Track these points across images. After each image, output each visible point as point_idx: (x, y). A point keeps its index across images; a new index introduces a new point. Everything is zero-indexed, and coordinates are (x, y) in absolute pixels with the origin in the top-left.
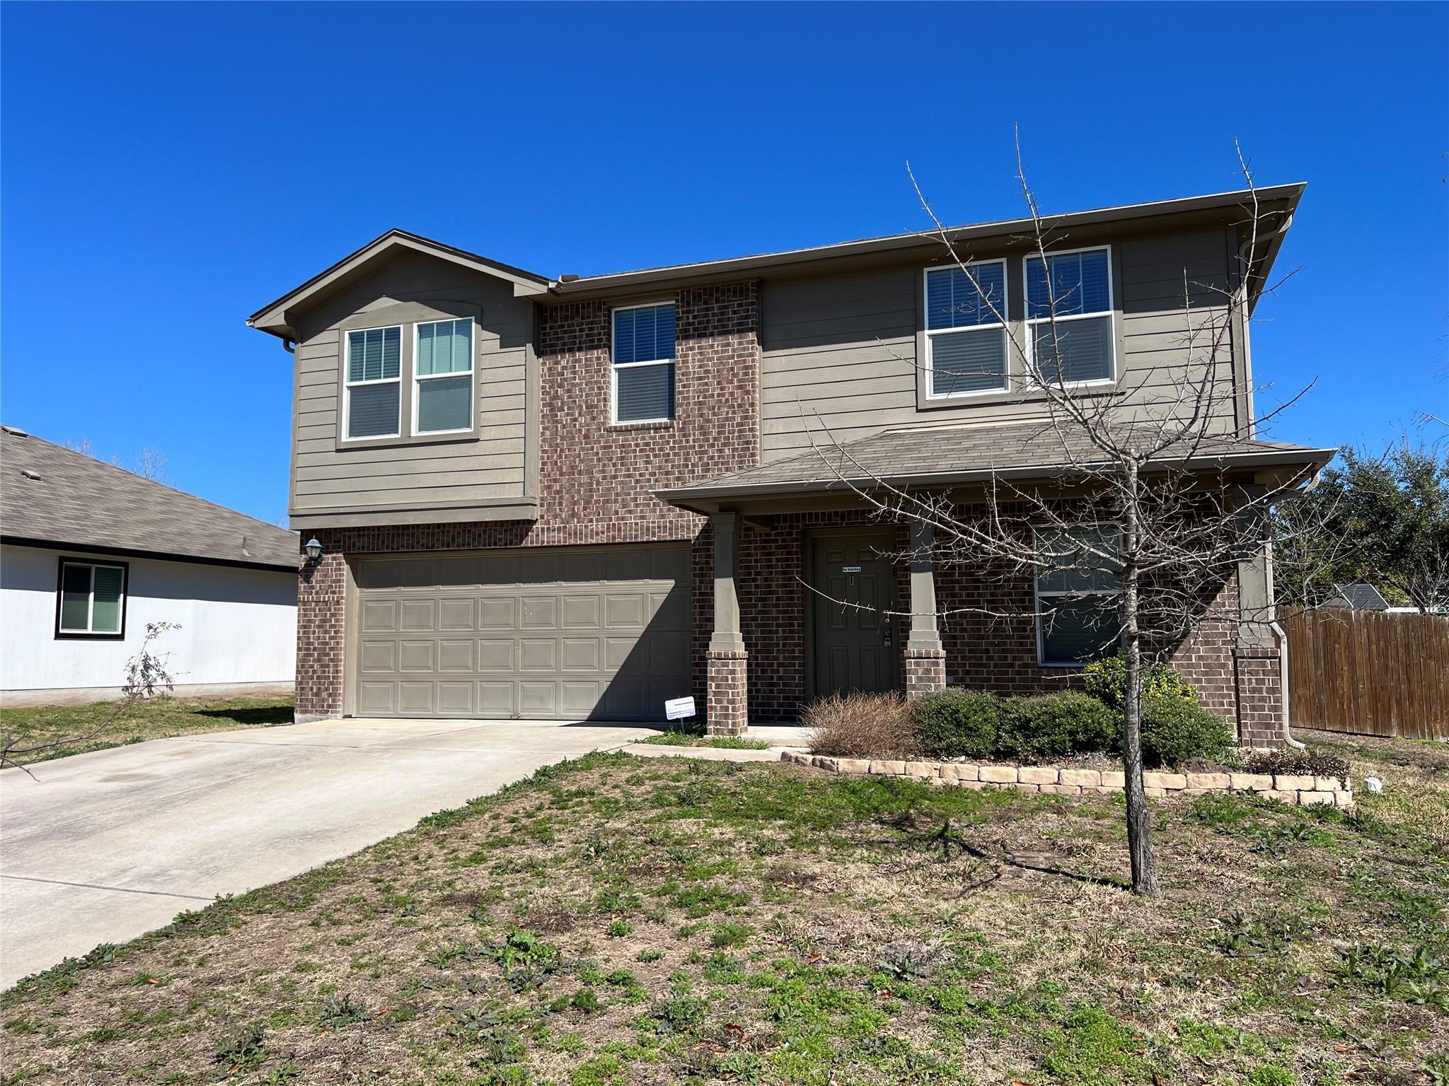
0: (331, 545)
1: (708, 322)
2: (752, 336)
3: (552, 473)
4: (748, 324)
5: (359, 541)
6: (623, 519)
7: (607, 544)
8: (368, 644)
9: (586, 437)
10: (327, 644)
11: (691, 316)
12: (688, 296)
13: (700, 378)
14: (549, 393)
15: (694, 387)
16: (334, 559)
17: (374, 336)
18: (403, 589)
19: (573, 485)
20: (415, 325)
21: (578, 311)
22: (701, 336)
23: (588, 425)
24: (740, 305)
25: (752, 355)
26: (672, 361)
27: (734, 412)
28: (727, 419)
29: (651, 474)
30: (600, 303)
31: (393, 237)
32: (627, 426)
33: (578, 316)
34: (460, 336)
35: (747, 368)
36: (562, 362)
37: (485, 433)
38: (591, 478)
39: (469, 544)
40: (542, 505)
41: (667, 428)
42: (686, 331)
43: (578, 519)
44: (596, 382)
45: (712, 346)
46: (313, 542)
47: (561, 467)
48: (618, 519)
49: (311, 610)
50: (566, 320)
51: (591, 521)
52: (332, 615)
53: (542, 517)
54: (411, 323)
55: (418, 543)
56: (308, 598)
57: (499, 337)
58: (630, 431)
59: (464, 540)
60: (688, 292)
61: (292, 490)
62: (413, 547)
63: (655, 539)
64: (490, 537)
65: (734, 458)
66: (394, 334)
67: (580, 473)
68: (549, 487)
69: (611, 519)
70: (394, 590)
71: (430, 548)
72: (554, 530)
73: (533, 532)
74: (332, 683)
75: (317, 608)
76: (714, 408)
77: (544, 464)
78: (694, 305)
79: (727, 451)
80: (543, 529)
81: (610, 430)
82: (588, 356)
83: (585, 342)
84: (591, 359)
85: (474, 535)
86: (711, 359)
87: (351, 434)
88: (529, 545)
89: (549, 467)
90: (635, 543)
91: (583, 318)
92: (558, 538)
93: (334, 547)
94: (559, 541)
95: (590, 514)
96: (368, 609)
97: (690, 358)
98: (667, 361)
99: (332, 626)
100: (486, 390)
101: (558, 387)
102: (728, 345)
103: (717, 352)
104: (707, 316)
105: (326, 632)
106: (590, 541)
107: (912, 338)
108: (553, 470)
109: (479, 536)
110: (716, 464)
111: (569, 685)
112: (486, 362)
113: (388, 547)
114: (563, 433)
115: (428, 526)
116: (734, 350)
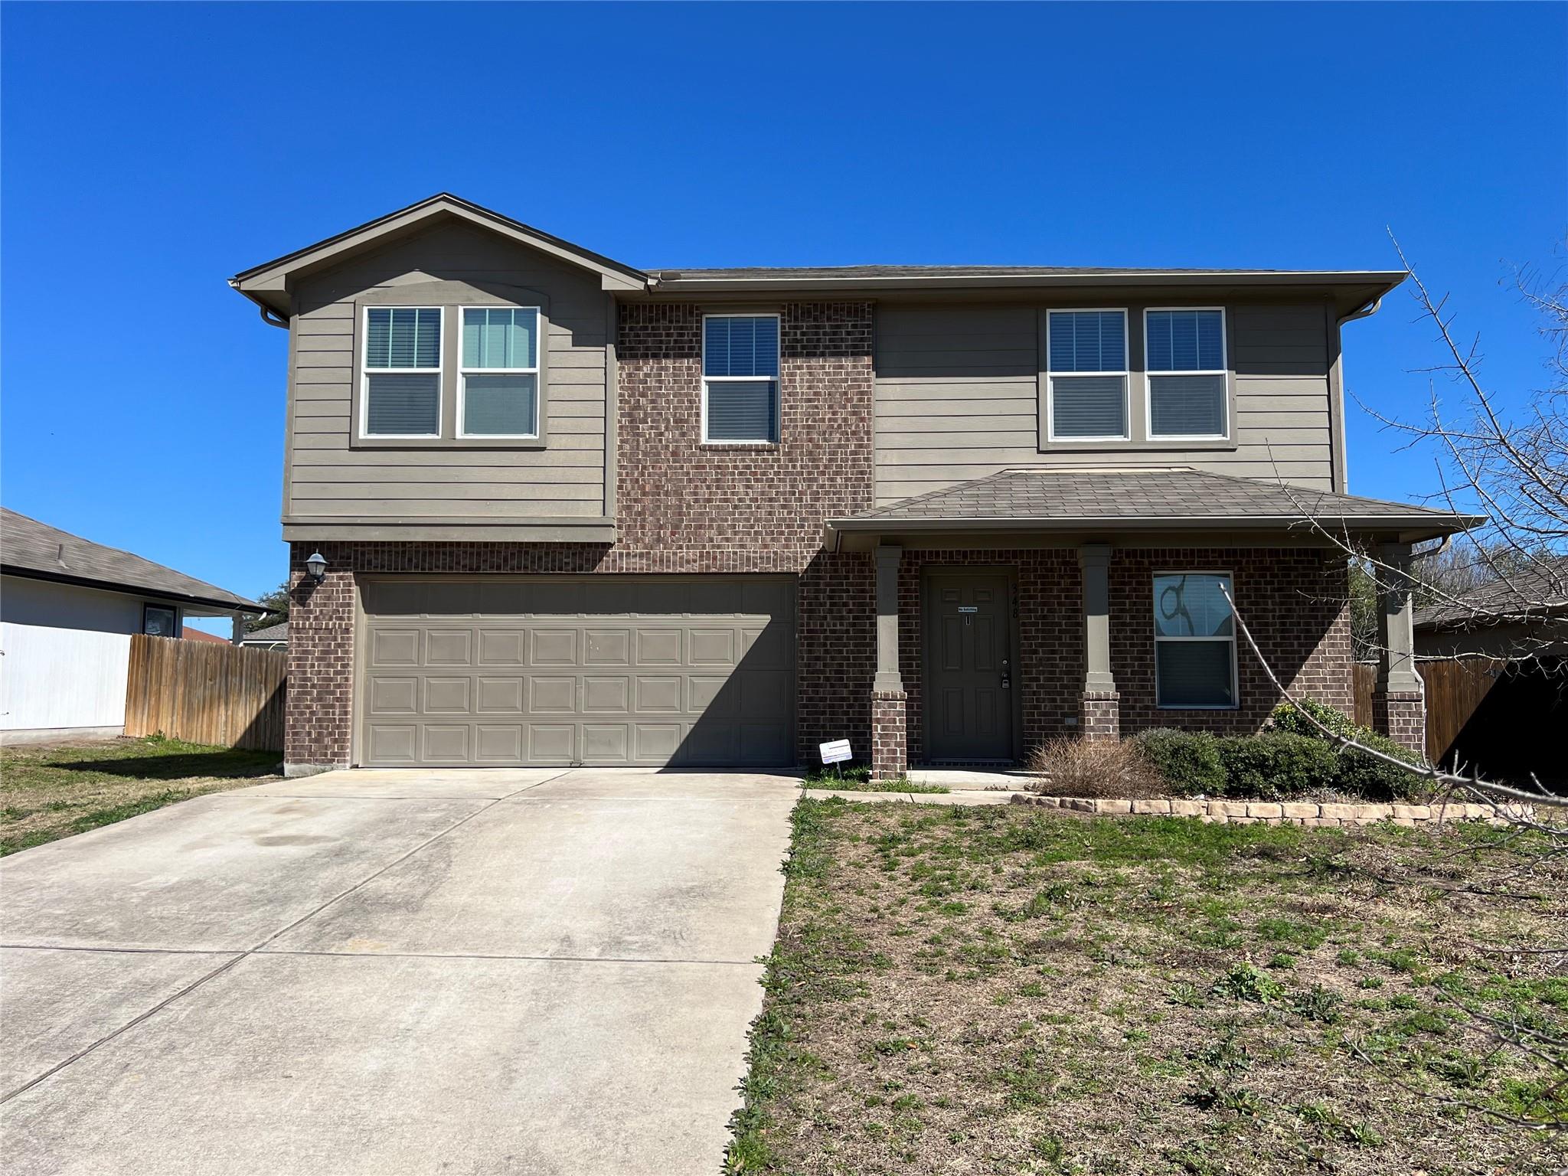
0: (336, 562)
1: (818, 340)
2: (867, 360)
3: (632, 493)
4: (863, 347)
5: (376, 559)
6: (719, 547)
7: (699, 574)
8: (380, 681)
9: (674, 454)
10: (331, 680)
11: (798, 332)
12: (796, 310)
13: (809, 400)
14: (629, 402)
15: (802, 408)
16: (341, 578)
17: (404, 317)
18: (428, 616)
19: (659, 507)
20: (461, 309)
21: (664, 313)
22: (811, 355)
23: (677, 441)
24: (854, 326)
25: (867, 380)
26: (774, 378)
27: (848, 440)
28: (839, 446)
29: (751, 500)
30: (691, 307)
31: (442, 202)
32: (724, 446)
33: (664, 318)
34: (519, 328)
35: (862, 393)
36: (645, 369)
37: (553, 442)
38: (680, 501)
39: (526, 568)
40: (620, 527)
41: (770, 451)
42: (793, 348)
43: (665, 544)
44: (686, 395)
45: (823, 367)
46: (316, 557)
47: (644, 487)
48: (713, 547)
49: (307, 639)
50: (651, 321)
51: (681, 547)
52: (339, 645)
53: (620, 540)
54: (456, 306)
55: (458, 563)
56: (304, 624)
57: (571, 333)
58: (728, 451)
59: (519, 562)
60: (796, 306)
61: (287, 493)
62: (451, 568)
63: (757, 570)
64: (554, 561)
65: (847, 487)
66: (431, 317)
67: (667, 494)
68: (629, 507)
69: (704, 547)
70: (417, 617)
71: (474, 571)
72: (635, 556)
73: (609, 556)
74: (338, 727)
75: (317, 637)
76: (824, 433)
77: (622, 481)
78: (803, 321)
79: (839, 481)
80: (621, 555)
81: (703, 449)
82: (677, 365)
83: (674, 348)
84: (680, 369)
85: (533, 557)
86: (821, 381)
87: (370, 431)
88: (604, 571)
89: (628, 485)
90: (732, 573)
91: (671, 322)
92: (639, 565)
93: (340, 565)
94: (642, 569)
95: (679, 540)
96: (379, 638)
97: (798, 378)
98: (767, 378)
99: (337, 659)
100: (555, 392)
101: (639, 396)
102: (841, 367)
103: (828, 374)
104: (817, 334)
105: (329, 665)
106: (679, 570)
107: (1034, 378)
108: (633, 488)
109: (540, 558)
110: (827, 493)
111: (643, 728)
112: (555, 359)
113: (417, 567)
114: (646, 447)
115: (472, 544)
116: (847, 374)
